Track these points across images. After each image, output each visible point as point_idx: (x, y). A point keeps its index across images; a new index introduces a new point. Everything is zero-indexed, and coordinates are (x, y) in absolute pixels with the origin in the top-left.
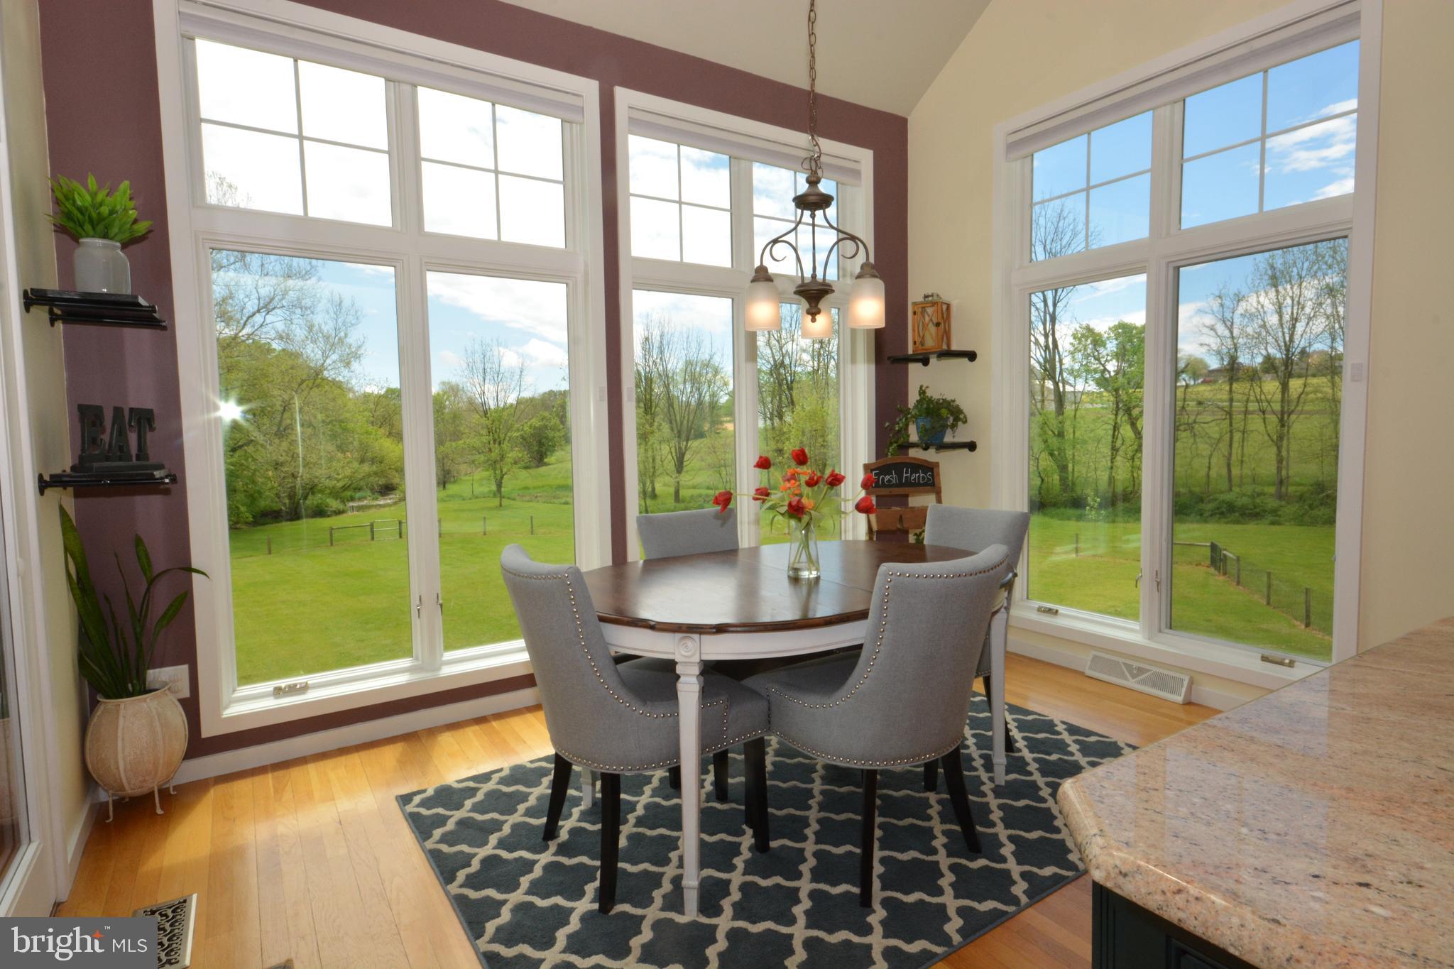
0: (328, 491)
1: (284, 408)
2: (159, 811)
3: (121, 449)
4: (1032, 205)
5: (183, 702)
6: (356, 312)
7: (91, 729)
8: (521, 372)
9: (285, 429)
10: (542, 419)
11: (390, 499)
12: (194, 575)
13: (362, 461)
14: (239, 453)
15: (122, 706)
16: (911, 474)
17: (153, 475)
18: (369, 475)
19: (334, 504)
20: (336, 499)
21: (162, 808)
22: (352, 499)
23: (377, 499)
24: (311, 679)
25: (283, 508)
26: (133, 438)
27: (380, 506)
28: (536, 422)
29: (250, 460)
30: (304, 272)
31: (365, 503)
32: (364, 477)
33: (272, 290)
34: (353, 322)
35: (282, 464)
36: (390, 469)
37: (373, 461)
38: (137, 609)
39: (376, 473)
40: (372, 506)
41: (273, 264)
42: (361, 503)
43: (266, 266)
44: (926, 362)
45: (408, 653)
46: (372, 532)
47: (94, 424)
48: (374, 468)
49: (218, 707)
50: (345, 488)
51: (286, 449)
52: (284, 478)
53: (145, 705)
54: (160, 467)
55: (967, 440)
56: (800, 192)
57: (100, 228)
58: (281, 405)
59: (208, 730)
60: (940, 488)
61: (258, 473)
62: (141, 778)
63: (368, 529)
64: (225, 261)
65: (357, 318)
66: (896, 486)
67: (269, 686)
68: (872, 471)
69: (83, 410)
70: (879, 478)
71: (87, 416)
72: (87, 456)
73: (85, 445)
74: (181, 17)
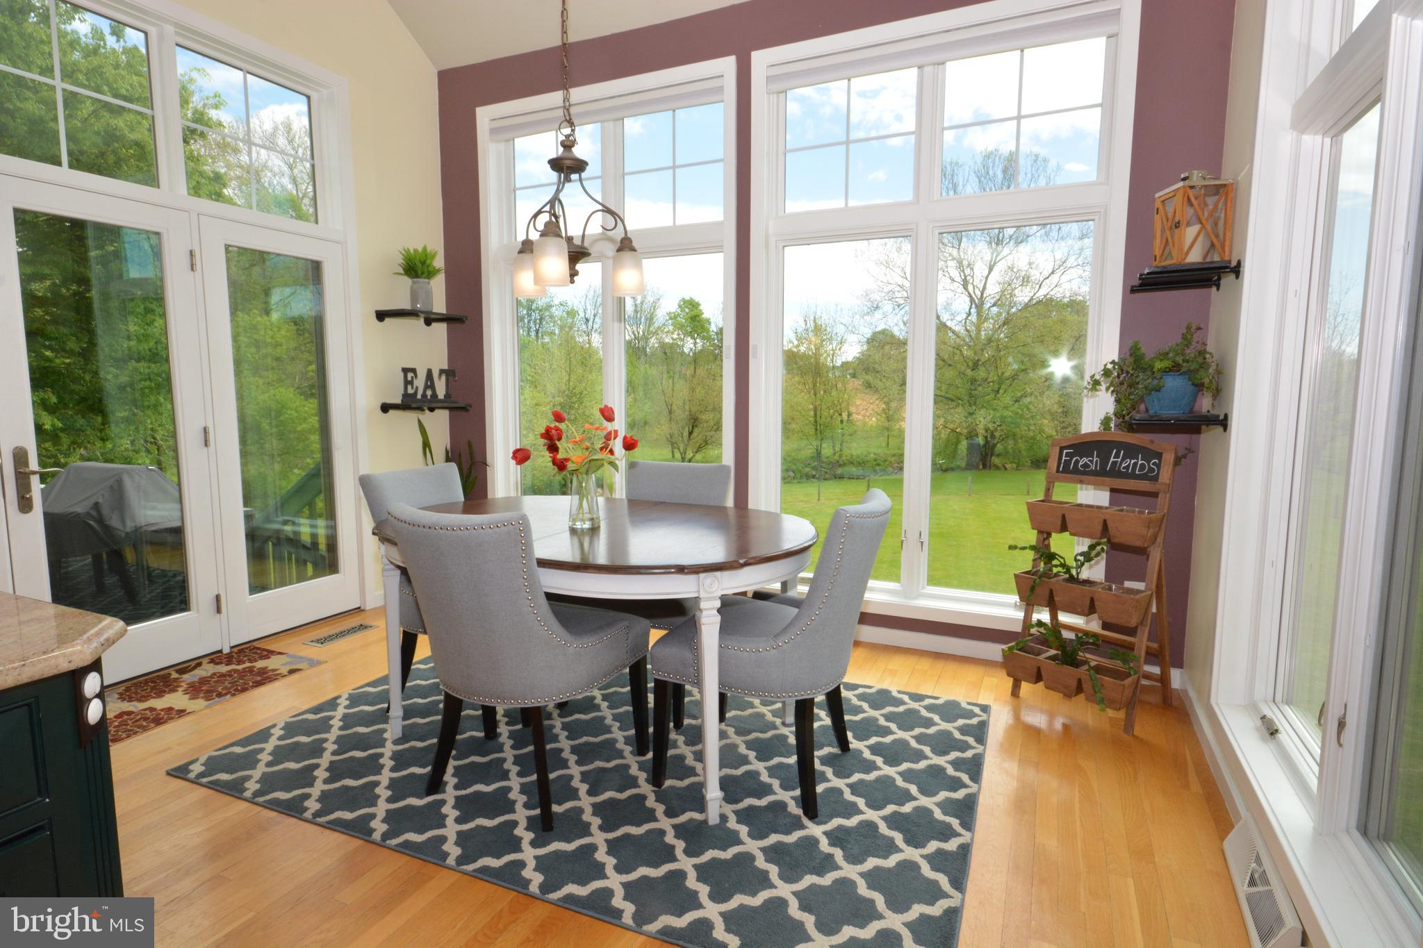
16: (1123, 459)
44: (1217, 286)
68: (1062, 449)
69: (405, 371)
70: (1071, 460)
71: (408, 372)
72: (405, 395)
73: (406, 388)
74: (494, 131)
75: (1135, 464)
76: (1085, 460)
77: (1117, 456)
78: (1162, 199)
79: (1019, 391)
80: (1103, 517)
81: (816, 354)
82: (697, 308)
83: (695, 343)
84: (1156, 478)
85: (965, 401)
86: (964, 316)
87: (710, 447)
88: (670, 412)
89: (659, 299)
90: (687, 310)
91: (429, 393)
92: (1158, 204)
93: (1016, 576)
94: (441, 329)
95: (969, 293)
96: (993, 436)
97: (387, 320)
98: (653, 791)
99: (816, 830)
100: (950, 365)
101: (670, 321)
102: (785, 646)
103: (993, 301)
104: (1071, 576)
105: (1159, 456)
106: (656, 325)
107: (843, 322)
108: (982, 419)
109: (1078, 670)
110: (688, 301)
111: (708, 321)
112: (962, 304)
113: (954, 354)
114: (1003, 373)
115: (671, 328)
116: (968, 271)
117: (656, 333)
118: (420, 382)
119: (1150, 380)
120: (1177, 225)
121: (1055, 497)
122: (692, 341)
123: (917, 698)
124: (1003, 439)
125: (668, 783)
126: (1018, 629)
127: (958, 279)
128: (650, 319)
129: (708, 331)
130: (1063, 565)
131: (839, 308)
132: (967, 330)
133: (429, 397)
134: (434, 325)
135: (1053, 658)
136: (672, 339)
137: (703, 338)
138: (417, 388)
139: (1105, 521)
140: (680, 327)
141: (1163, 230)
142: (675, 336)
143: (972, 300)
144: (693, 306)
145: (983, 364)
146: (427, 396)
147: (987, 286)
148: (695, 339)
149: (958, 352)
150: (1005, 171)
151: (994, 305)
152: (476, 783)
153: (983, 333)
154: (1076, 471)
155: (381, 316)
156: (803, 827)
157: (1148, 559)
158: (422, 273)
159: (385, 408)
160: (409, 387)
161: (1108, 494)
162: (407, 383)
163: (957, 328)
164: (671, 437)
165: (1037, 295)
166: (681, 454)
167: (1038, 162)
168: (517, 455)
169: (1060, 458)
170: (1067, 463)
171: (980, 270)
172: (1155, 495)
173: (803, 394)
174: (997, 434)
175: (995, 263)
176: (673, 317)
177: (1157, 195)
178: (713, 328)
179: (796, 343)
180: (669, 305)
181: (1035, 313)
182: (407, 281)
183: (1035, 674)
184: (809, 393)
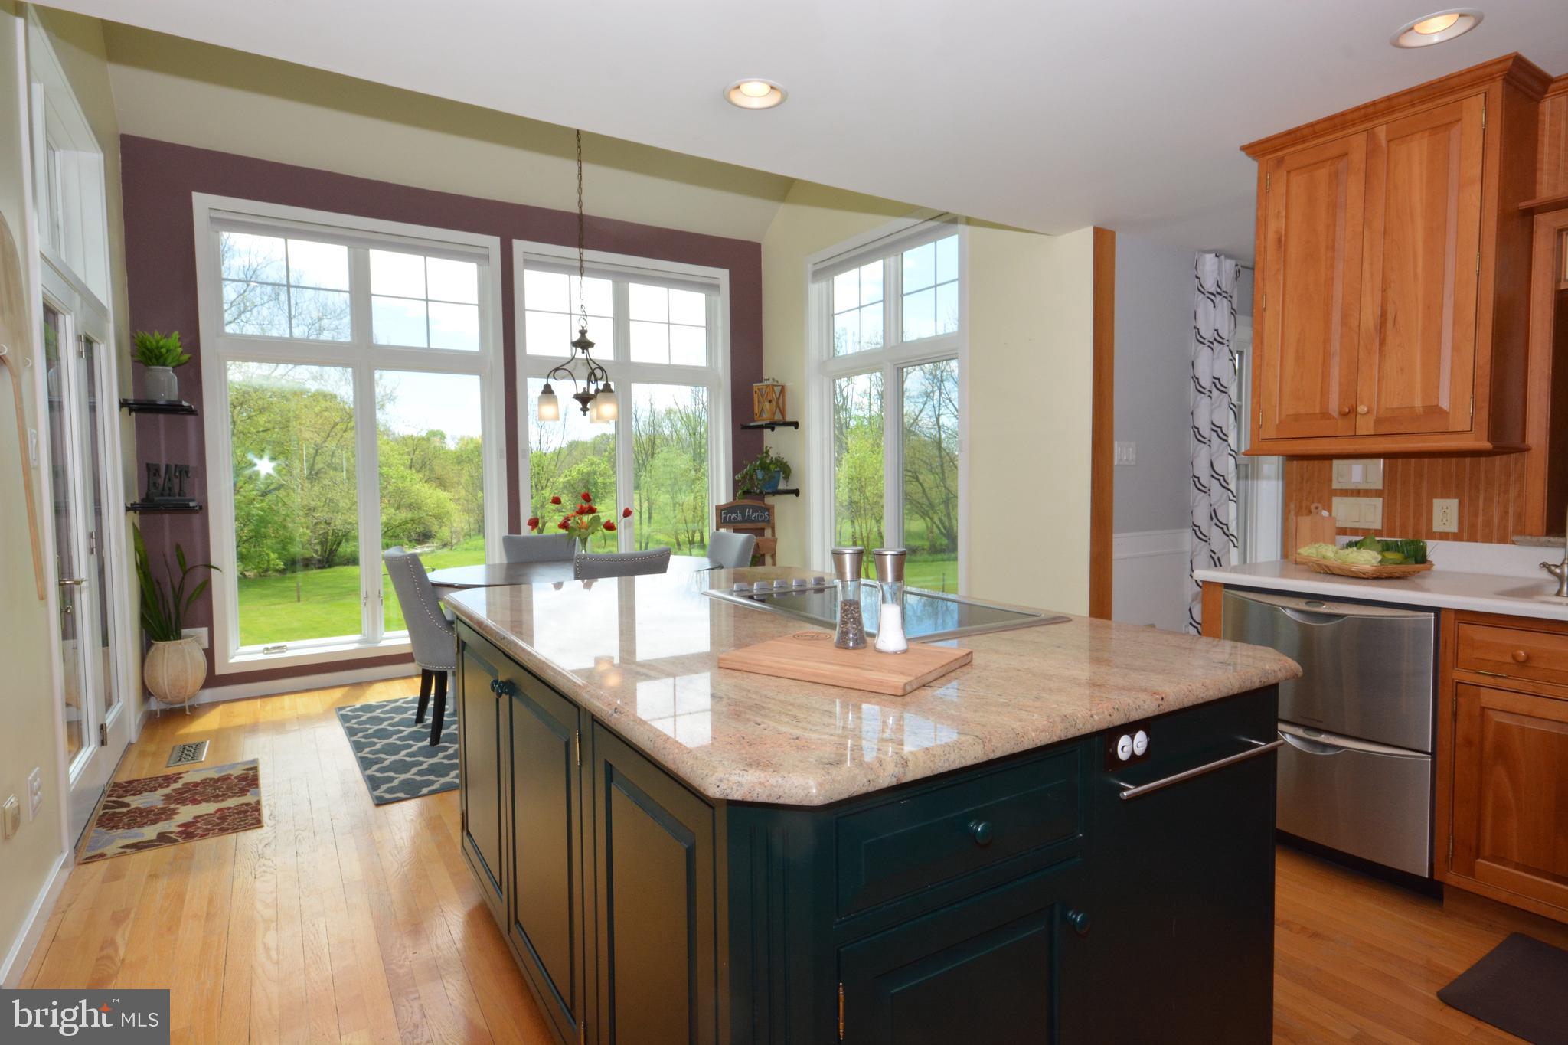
1: (317, 451)
2: (188, 713)
3: (170, 489)
4: (833, 315)
5: (205, 650)
7: (147, 661)
8: (565, 415)
9: (317, 473)
10: (591, 464)
11: (428, 547)
12: (212, 570)
13: (398, 508)
14: (270, 497)
15: (167, 646)
16: (752, 513)
17: (188, 505)
18: (406, 522)
21: (190, 711)
23: (414, 547)
24: (289, 644)
25: (314, 555)
26: (176, 481)
28: (583, 467)
29: (280, 505)
30: (339, 311)
32: (400, 525)
33: (306, 329)
35: (314, 509)
36: (427, 515)
37: (411, 507)
38: (177, 589)
39: (412, 520)
41: (308, 303)
43: (300, 305)
44: (773, 429)
45: (359, 632)
47: (155, 475)
48: (410, 515)
49: (226, 656)
51: (318, 494)
52: (316, 524)
53: (180, 647)
54: (193, 501)
55: (794, 488)
56: (574, 340)
57: (162, 360)
58: (314, 448)
59: (219, 671)
60: (774, 524)
61: (288, 519)
62: (177, 691)
64: (259, 299)
66: (740, 522)
67: (261, 647)
68: (718, 511)
69: (149, 466)
70: (725, 517)
71: (151, 470)
72: (150, 493)
73: (149, 486)
74: (212, 220)
75: (758, 515)
76: (733, 517)
77: (749, 512)
78: (758, 387)
92: (756, 389)
105: (768, 510)
120: (770, 401)
141: (759, 401)
154: (730, 521)
159: (129, 509)
162: (150, 480)
169: (721, 516)
177: (754, 385)
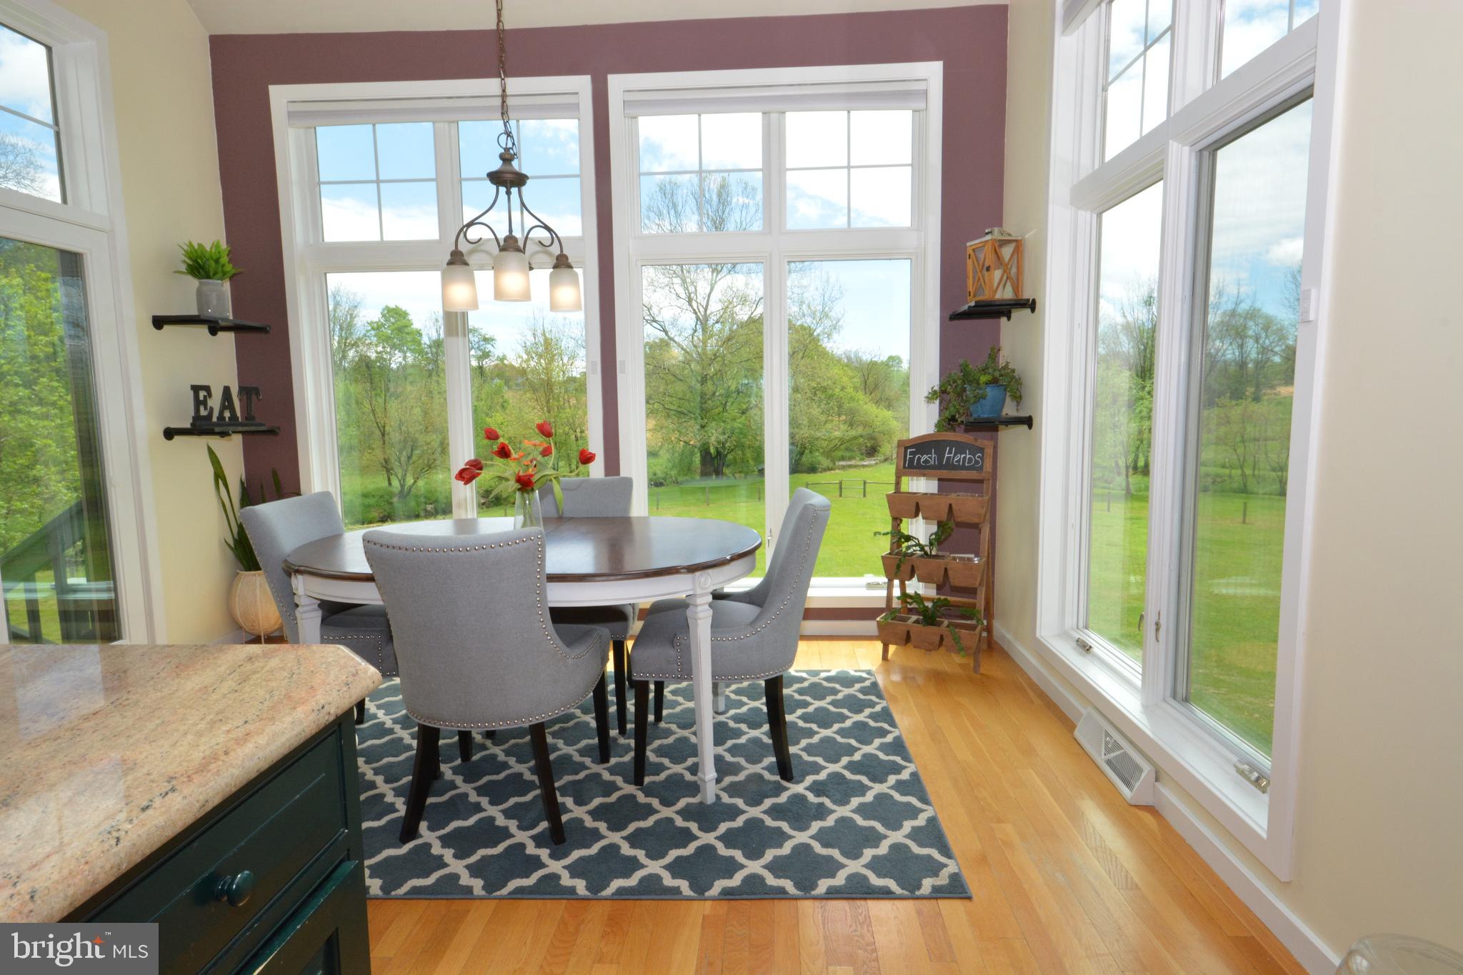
0: (821, 450)
6: (840, 287)
13: (850, 424)
16: (955, 455)
18: (857, 438)
19: (825, 462)
20: (828, 458)
22: (843, 459)
26: (240, 404)
27: (864, 466)
31: (853, 462)
32: (852, 439)
34: (838, 296)
37: (860, 424)
39: (862, 436)
40: (859, 466)
42: (849, 463)
44: (1009, 317)
46: (841, 488)
47: (205, 397)
48: (861, 431)
50: (836, 448)
55: (1026, 415)
60: (992, 473)
63: (838, 486)
65: (841, 293)
66: (933, 468)
68: (906, 448)
69: (196, 389)
70: (914, 457)
71: (200, 392)
72: (197, 417)
73: (197, 410)
74: (291, 115)
75: (965, 458)
76: (925, 457)
77: (950, 452)
78: (973, 247)
79: (744, 403)
80: (949, 502)
81: (547, 369)
82: (404, 318)
83: (405, 358)
84: (981, 468)
85: (697, 415)
86: (690, 332)
87: (434, 471)
88: (383, 435)
89: (356, 307)
90: (392, 320)
91: (227, 414)
92: (970, 251)
93: (882, 557)
94: (228, 339)
95: (694, 310)
96: (724, 447)
97: (166, 328)
98: (638, 789)
99: (799, 788)
100: (681, 380)
101: (373, 332)
102: (763, 631)
103: (715, 319)
104: (926, 553)
105: (982, 450)
106: (355, 337)
107: (573, 335)
108: (714, 431)
109: (941, 628)
110: (393, 309)
111: (419, 333)
112: (688, 320)
113: (684, 368)
114: (729, 387)
115: (374, 340)
116: (691, 289)
117: (355, 345)
118: (215, 402)
119: (977, 391)
120: (988, 269)
121: (904, 488)
122: (400, 354)
123: (815, 673)
124: (732, 450)
125: (647, 780)
126: (883, 605)
127: (683, 296)
128: (348, 327)
129: (420, 344)
130: (918, 545)
131: (567, 322)
132: (695, 346)
133: (227, 419)
134: (220, 334)
135: (917, 622)
136: (377, 352)
137: (413, 351)
138: (212, 409)
139: (950, 505)
140: (386, 340)
141: (975, 272)
142: (380, 349)
143: (698, 318)
144: (400, 315)
145: (712, 378)
146: (225, 418)
147: (710, 303)
148: (405, 353)
149: (688, 366)
150: (719, 195)
151: (717, 322)
152: (452, 820)
153: (708, 348)
154: (919, 467)
155: (159, 322)
156: (786, 789)
157: (980, 533)
158: (215, 273)
159: (169, 434)
160: (202, 408)
161: (936, 483)
162: (198, 403)
163: (685, 344)
164: (386, 462)
165: (754, 314)
166: (400, 481)
167: (748, 190)
168: (464, 475)
169: (905, 456)
170: (911, 460)
171: (703, 288)
172: (981, 481)
173: (536, 411)
174: (728, 445)
175: (716, 282)
176: (377, 327)
177: (968, 244)
178: (425, 340)
179: (525, 357)
180: (369, 314)
181: (755, 330)
182: (194, 283)
183: (905, 637)
184: (543, 409)
